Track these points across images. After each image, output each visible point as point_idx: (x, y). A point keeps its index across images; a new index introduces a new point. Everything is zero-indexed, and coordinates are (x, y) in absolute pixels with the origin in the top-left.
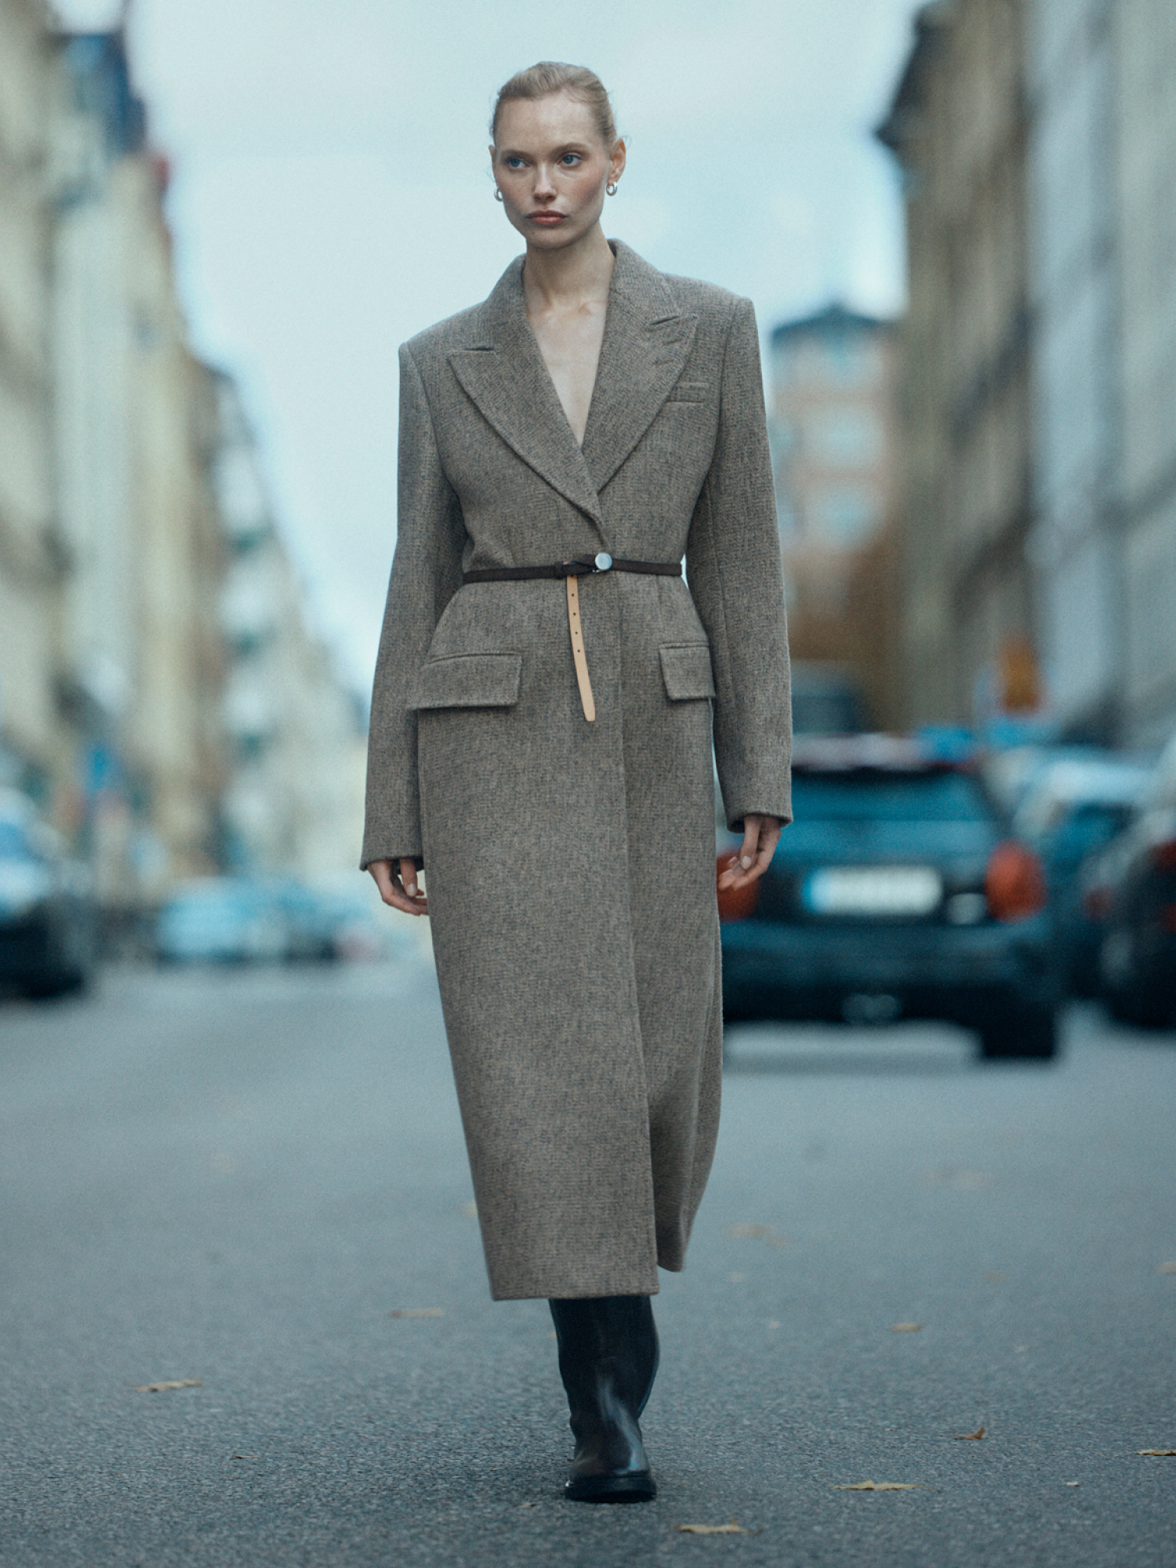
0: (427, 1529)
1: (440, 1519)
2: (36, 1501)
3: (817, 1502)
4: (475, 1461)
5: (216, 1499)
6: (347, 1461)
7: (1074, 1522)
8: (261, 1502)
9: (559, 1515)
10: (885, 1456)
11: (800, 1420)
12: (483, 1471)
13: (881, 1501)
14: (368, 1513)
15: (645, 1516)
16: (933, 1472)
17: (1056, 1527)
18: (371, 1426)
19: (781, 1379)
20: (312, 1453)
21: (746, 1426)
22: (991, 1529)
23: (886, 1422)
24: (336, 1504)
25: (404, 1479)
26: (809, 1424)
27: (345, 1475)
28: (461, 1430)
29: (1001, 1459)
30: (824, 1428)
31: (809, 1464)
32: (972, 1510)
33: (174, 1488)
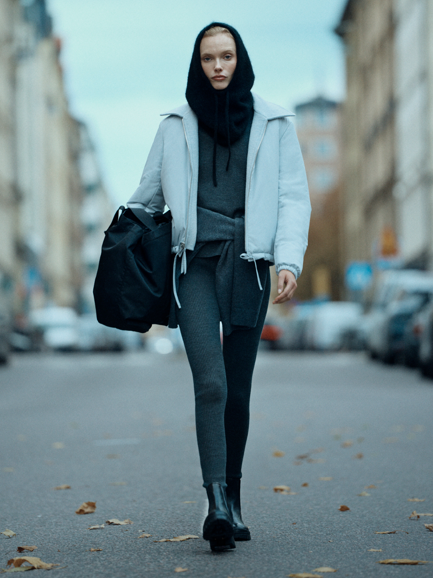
1: (146, 570)
3: (292, 564)
4: (161, 547)
6: (112, 547)
8: (77, 563)
9: (192, 568)
11: (288, 532)
12: (164, 551)
13: (318, 563)
14: (119, 567)
16: (339, 552)
17: (384, 574)
18: (122, 534)
19: (282, 516)
20: (99, 544)
21: (267, 534)
24: (106, 564)
25: (133, 554)
26: (292, 533)
27: (111, 553)
30: (297, 535)
31: (291, 549)
32: (352, 567)
33: (44, 557)
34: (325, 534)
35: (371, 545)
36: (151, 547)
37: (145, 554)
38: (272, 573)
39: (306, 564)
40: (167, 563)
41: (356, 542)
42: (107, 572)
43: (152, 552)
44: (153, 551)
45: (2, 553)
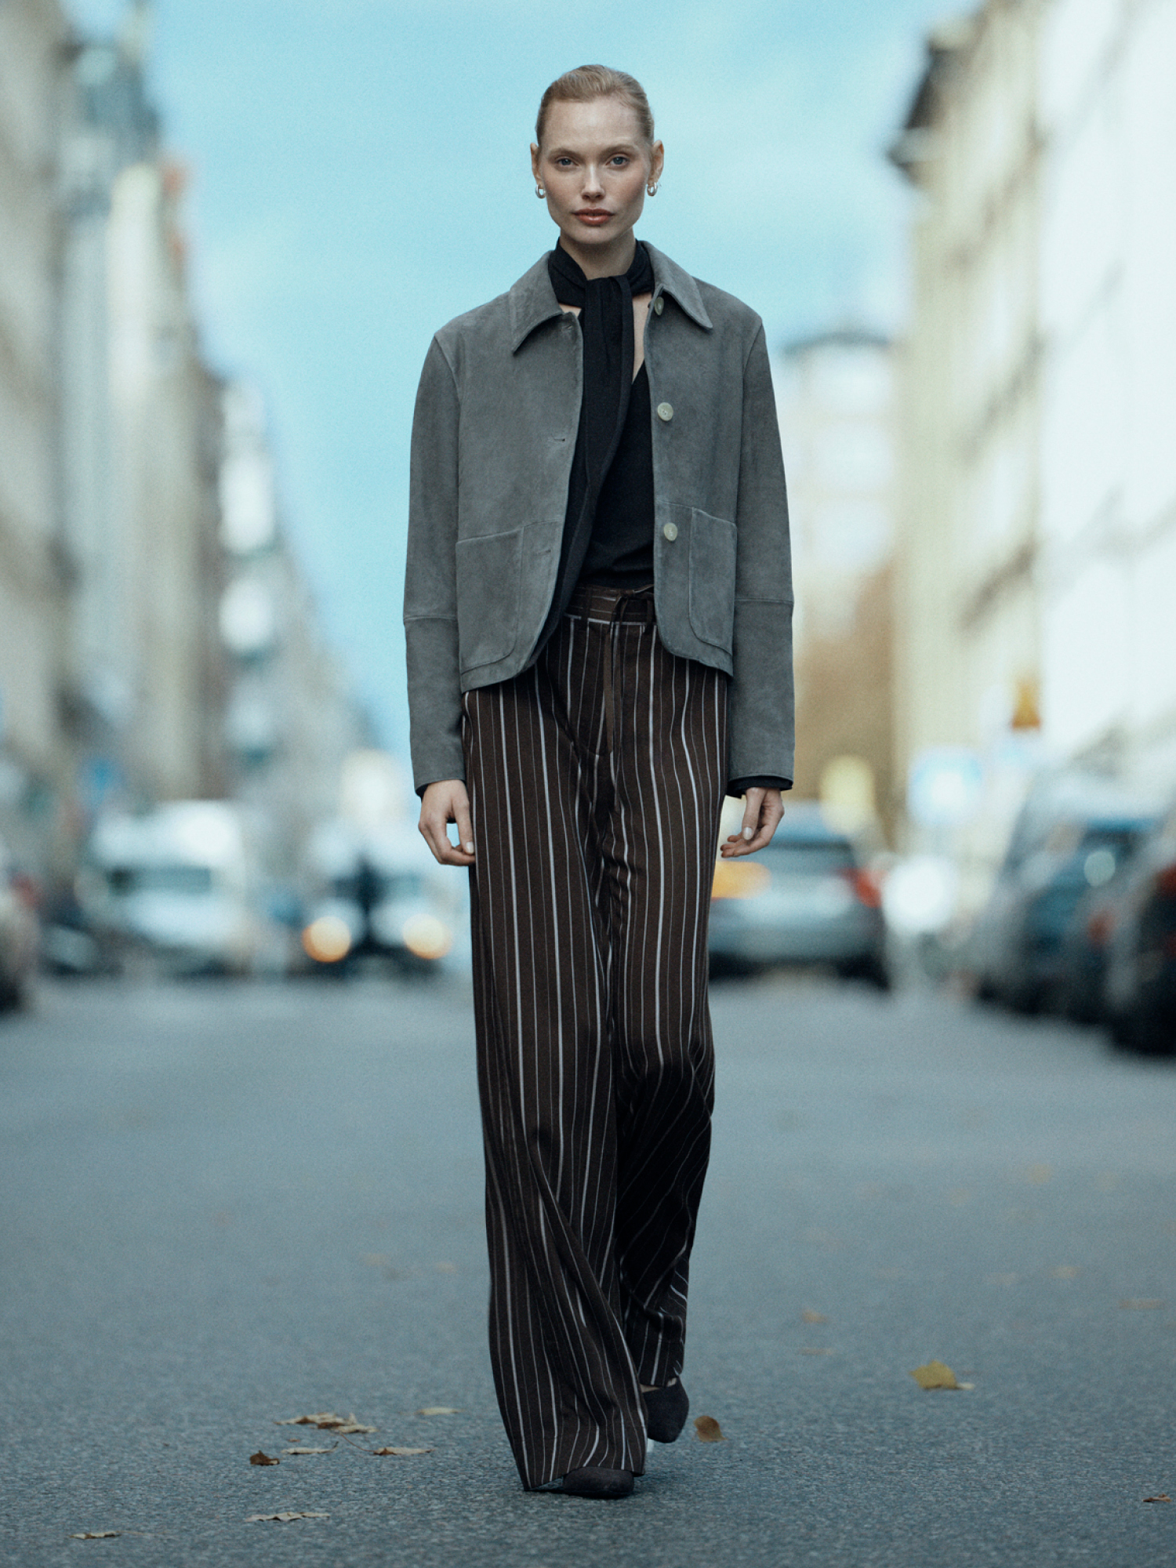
0: (422, 1550)
1: (435, 1540)
2: (29, 1517)
3: (812, 1528)
4: (470, 1481)
5: (211, 1517)
7: (1071, 1550)
9: (555, 1537)
10: (882, 1482)
11: (797, 1444)
13: (878, 1526)
14: (363, 1532)
15: (642, 1540)
16: (932, 1498)
17: (1053, 1555)
19: (778, 1403)
20: (307, 1472)
21: (742, 1449)
22: (989, 1556)
23: (884, 1448)
25: (399, 1499)
26: (807, 1448)
27: (340, 1494)
28: (457, 1450)
29: (999, 1485)
30: (821, 1453)
31: (806, 1488)
32: (969, 1537)
33: (168, 1505)
34: (891, 1451)
35: (1014, 1480)
36: (444, 1480)
37: (430, 1499)
38: (763, 1551)
39: (848, 1528)
40: (487, 1523)
41: (974, 1471)
42: (332, 1544)
43: (446, 1493)
44: (449, 1490)
45: (56, 1493)
